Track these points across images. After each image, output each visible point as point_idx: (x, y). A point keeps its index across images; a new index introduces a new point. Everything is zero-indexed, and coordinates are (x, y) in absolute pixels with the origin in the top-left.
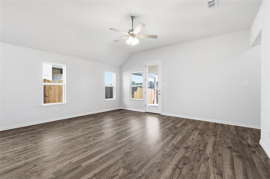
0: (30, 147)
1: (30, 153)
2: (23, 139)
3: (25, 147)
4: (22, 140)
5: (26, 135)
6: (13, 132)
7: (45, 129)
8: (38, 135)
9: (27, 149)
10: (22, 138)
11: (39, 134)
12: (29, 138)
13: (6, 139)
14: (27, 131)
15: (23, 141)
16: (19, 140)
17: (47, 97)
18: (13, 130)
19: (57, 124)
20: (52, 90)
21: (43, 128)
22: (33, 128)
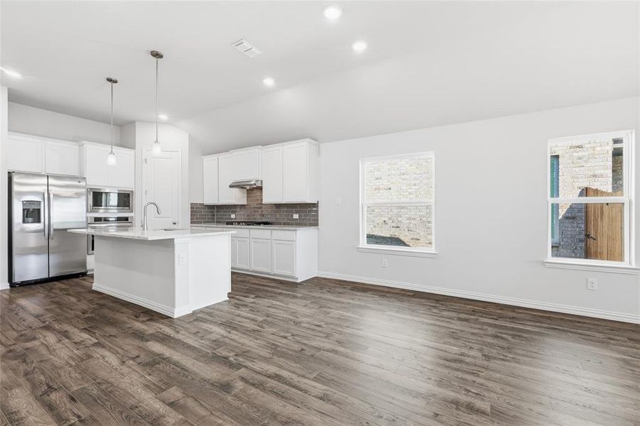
0: (468, 360)
1: (457, 373)
2: (477, 331)
3: (462, 354)
4: (472, 334)
5: (490, 325)
6: (475, 308)
7: (537, 330)
8: (509, 338)
9: (461, 361)
10: (475, 328)
11: (514, 336)
12: (487, 335)
13: (452, 318)
14: (500, 317)
15: (471, 337)
16: (469, 330)
17: (592, 240)
18: (480, 304)
19: (589, 329)
20: (606, 220)
21: (538, 324)
22: (515, 315)
